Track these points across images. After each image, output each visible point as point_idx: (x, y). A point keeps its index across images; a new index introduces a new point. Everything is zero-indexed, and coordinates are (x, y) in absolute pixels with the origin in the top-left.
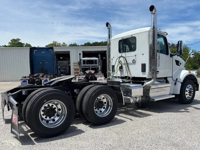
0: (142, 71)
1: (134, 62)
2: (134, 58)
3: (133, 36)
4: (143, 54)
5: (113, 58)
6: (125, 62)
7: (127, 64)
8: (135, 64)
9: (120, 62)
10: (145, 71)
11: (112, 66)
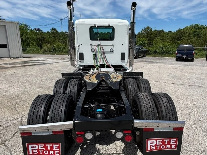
0: (122, 60)
1: (112, 51)
2: (112, 47)
3: (110, 26)
4: (122, 45)
5: (80, 45)
6: (102, 51)
7: (104, 53)
8: (113, 53)
9: (92, 50)
10: (124, 59)
11: (79, 53)
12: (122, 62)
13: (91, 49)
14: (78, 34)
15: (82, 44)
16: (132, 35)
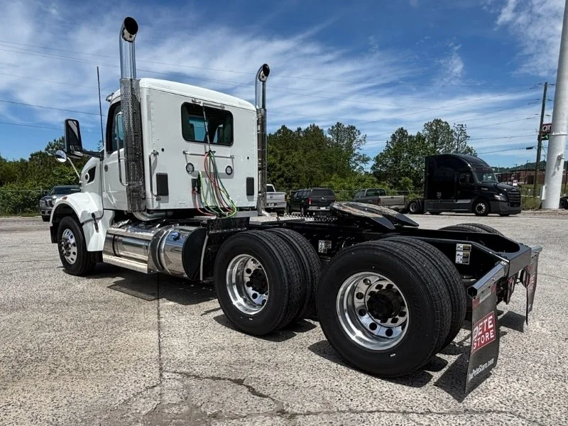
0: (248, 194)
1: (230, 172)
2: (230, 163)
3: (225, 109)
4: (248, 158)
5: (160, 152)
7: (214, 176)
8: (232, 178)
9: (190, 168)
10: (253, 194)
11: (157, 175)
12: (249, 201)
13: (186, 165)
14: (152, 117)
15: (163, 150)
16: (262, 137)
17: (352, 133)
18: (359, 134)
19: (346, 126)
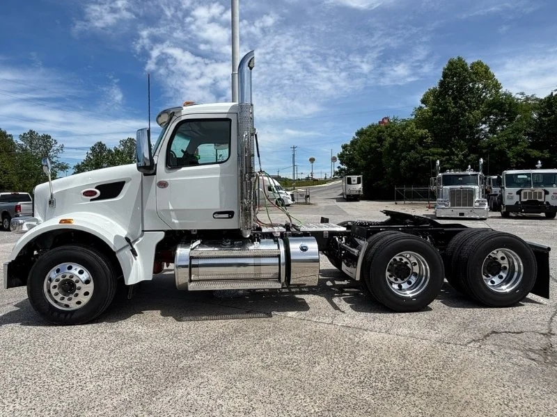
17: (48, 141)
18: (56, 143)
19: (40, 134)
